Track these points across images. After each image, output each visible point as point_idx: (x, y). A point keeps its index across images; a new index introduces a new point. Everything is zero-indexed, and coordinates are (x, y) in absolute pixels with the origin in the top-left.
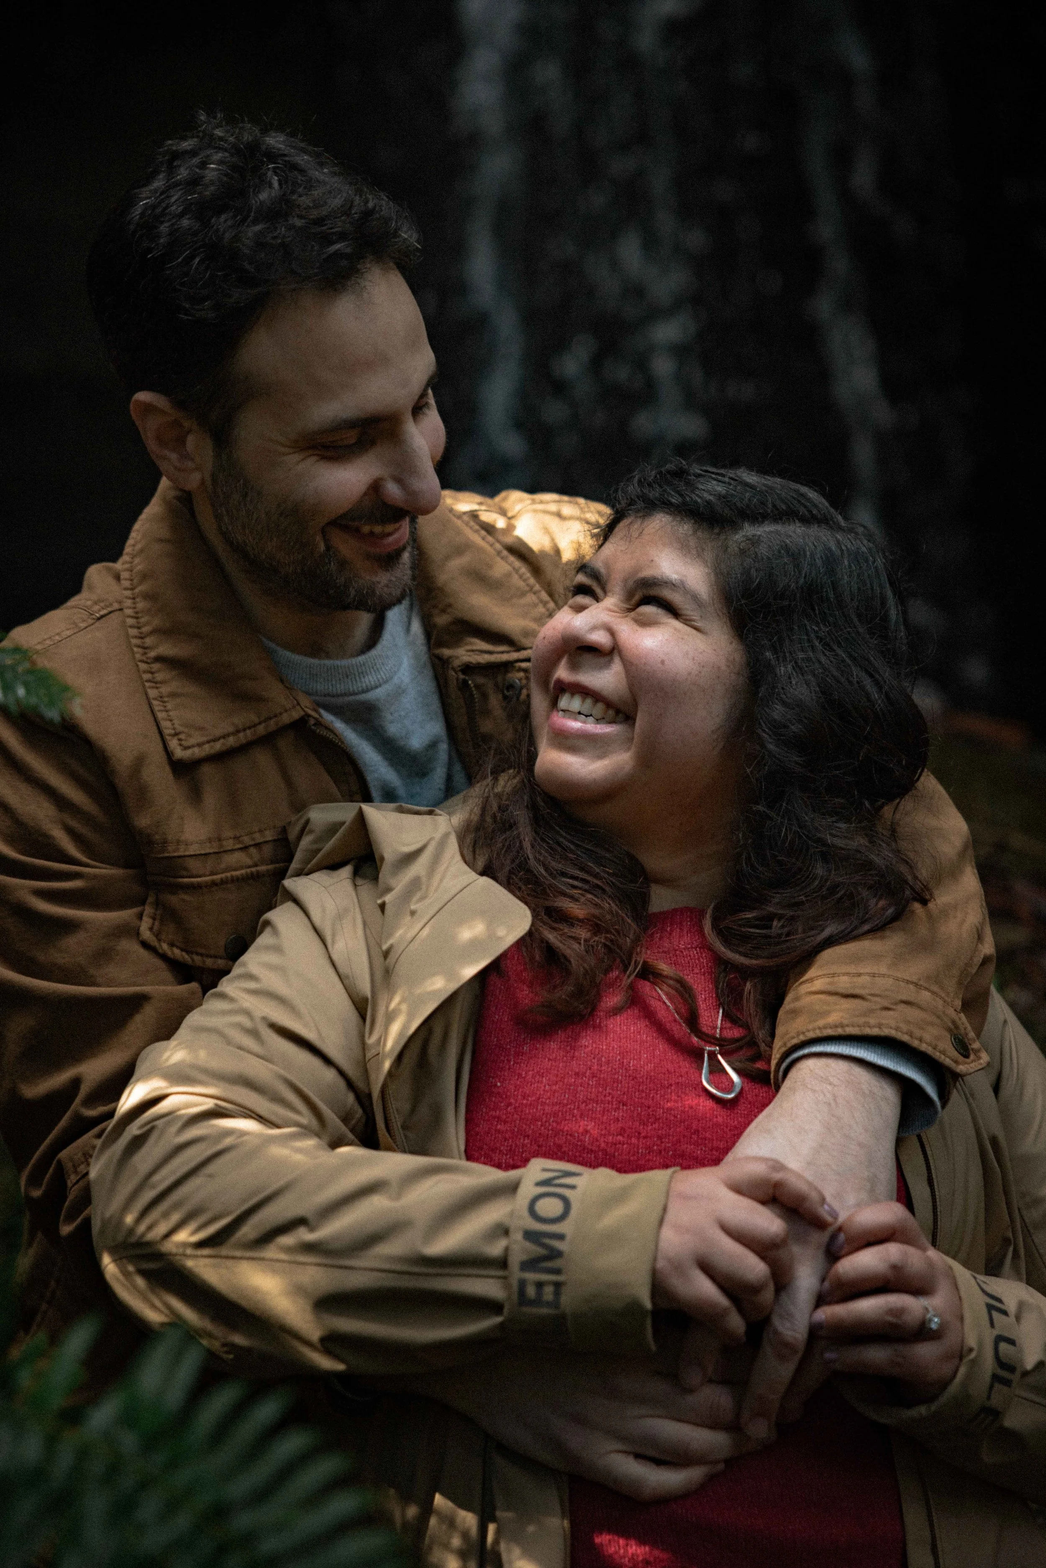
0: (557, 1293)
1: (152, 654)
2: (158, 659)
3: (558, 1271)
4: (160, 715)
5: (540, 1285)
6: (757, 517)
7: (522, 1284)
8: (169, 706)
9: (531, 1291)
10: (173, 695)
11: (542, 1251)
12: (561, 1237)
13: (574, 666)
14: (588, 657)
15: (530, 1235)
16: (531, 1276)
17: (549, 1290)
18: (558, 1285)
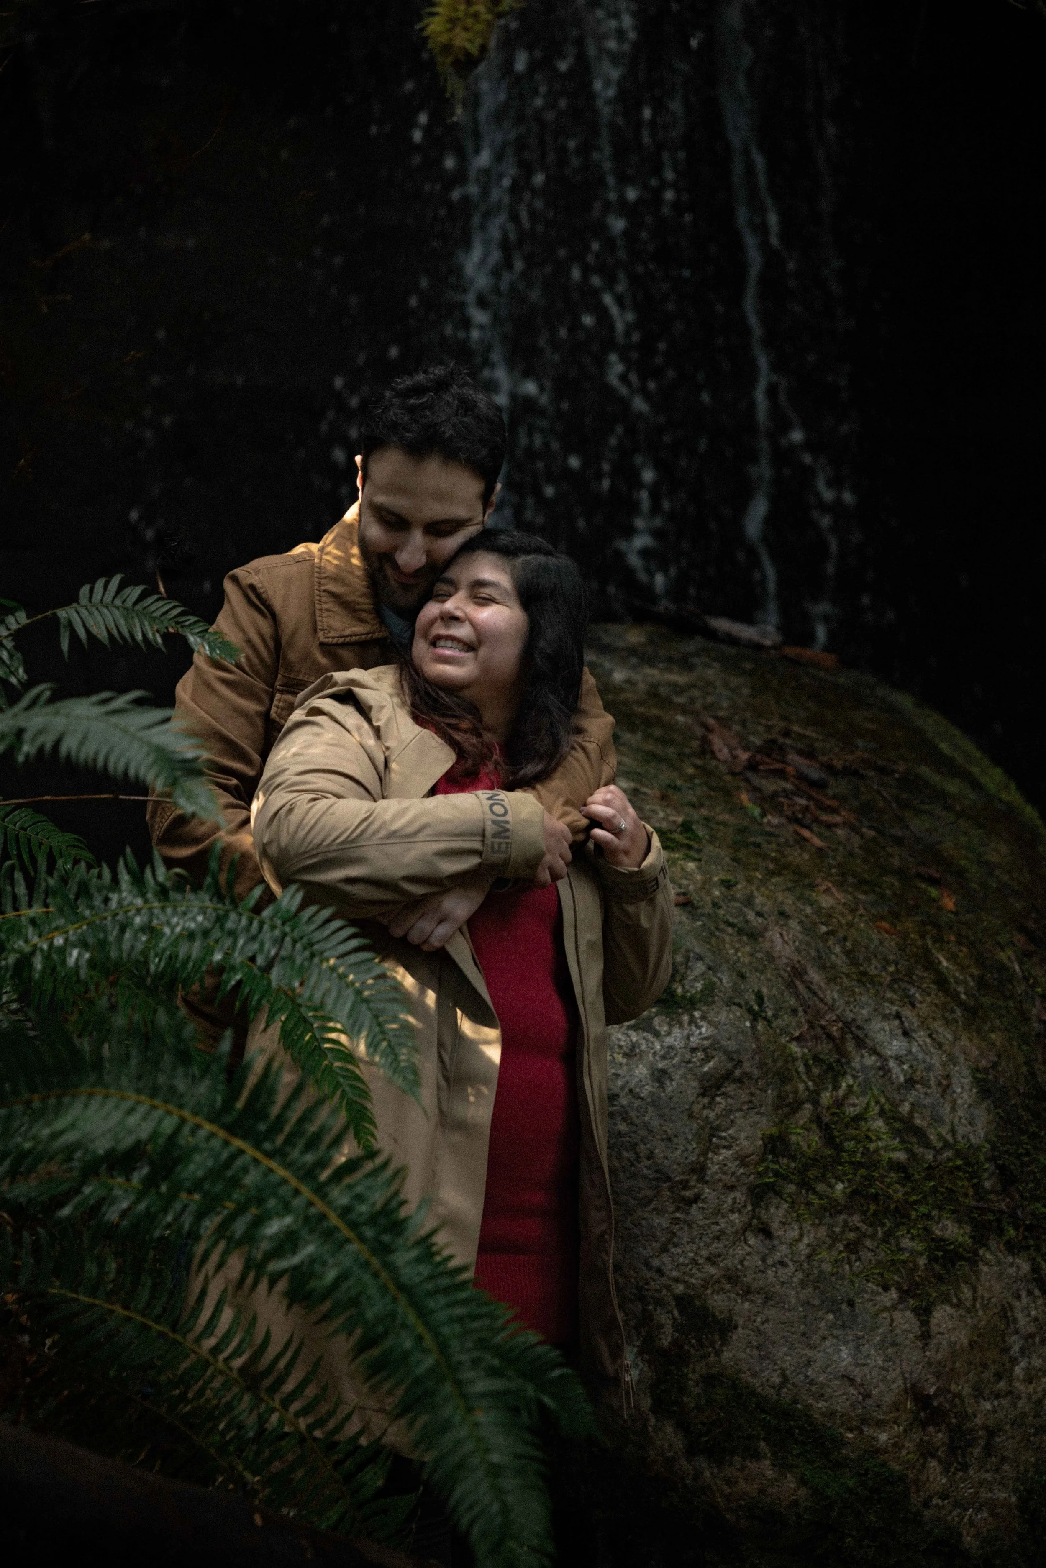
0: (507, 848)
1: (323, 588)
2: (325, 591)
3: (508, 838)
4: (318, 619)
5: (500, 844)
6: (528, 552)
7: (493, 843)
8: (324, 615)
9: (496, 847)
10: (328, 610)
11: (500, 829)
12: (507, 822)
13: (447, 626)
14: (455, 622)
15: (494, 822)
16: (497, 840)
17: (503, 846)
18: (507, 843)
